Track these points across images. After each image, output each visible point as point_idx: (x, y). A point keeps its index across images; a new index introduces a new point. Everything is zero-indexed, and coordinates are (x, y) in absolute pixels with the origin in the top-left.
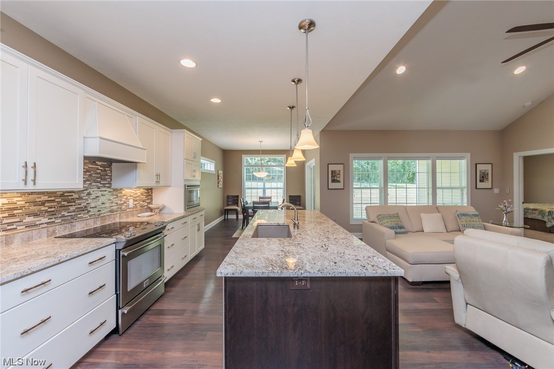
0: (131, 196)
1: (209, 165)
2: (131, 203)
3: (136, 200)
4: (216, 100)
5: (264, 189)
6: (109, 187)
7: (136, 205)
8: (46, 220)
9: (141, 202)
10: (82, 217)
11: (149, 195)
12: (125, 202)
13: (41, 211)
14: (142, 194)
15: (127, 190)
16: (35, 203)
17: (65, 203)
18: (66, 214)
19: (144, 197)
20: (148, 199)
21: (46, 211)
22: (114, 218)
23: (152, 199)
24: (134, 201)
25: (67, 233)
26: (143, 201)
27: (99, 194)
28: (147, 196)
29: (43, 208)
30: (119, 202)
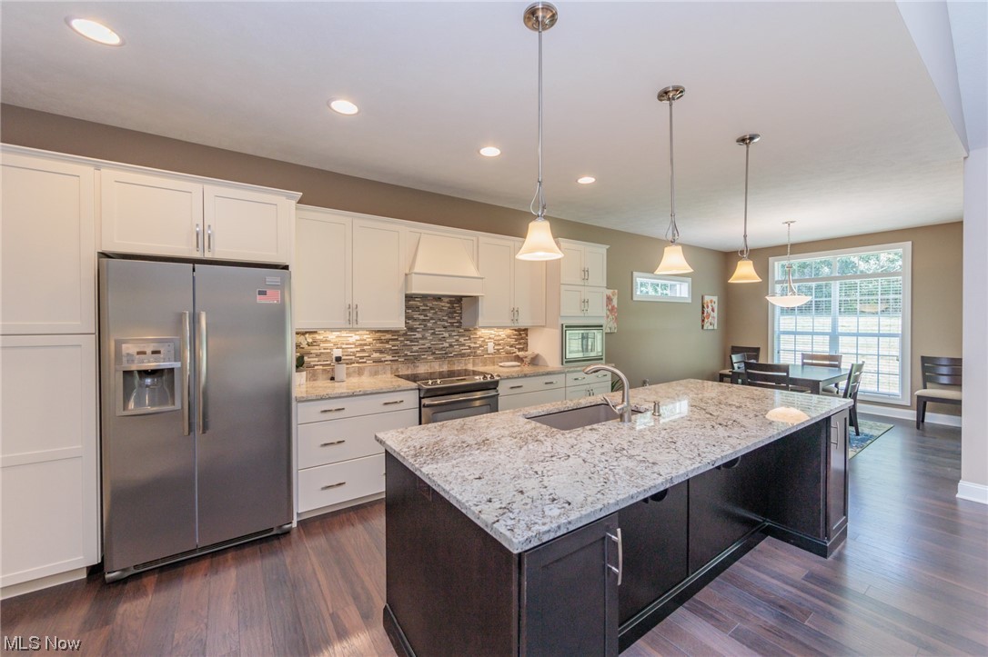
0: (490, 338)
1: (678, 286)
2: (491, 347)
3: (499, 345)
4: (587, 180)
5: (834, 337)
6: (458, 327)
7: (498, 350)
8: (390, 358)
9: (508, 348)
10: (426, 359)
11: (522, 339)
12: (481, 346)
13: (386, 349)
14: (509, 337)
15: (483, 331)
16: (380, 340)
17: (408, 343)
18: (409, 354)
19: (513, 341)
20: (520, 344)
21: (391, 349)
22: (466, 364)
23: (526, 344)
24: (495, 344)
25: (409, 372)
26: (511, 346)
27: (446, 335)
28: (516, 340)
29: (387, 346)
30: (472, 345)
